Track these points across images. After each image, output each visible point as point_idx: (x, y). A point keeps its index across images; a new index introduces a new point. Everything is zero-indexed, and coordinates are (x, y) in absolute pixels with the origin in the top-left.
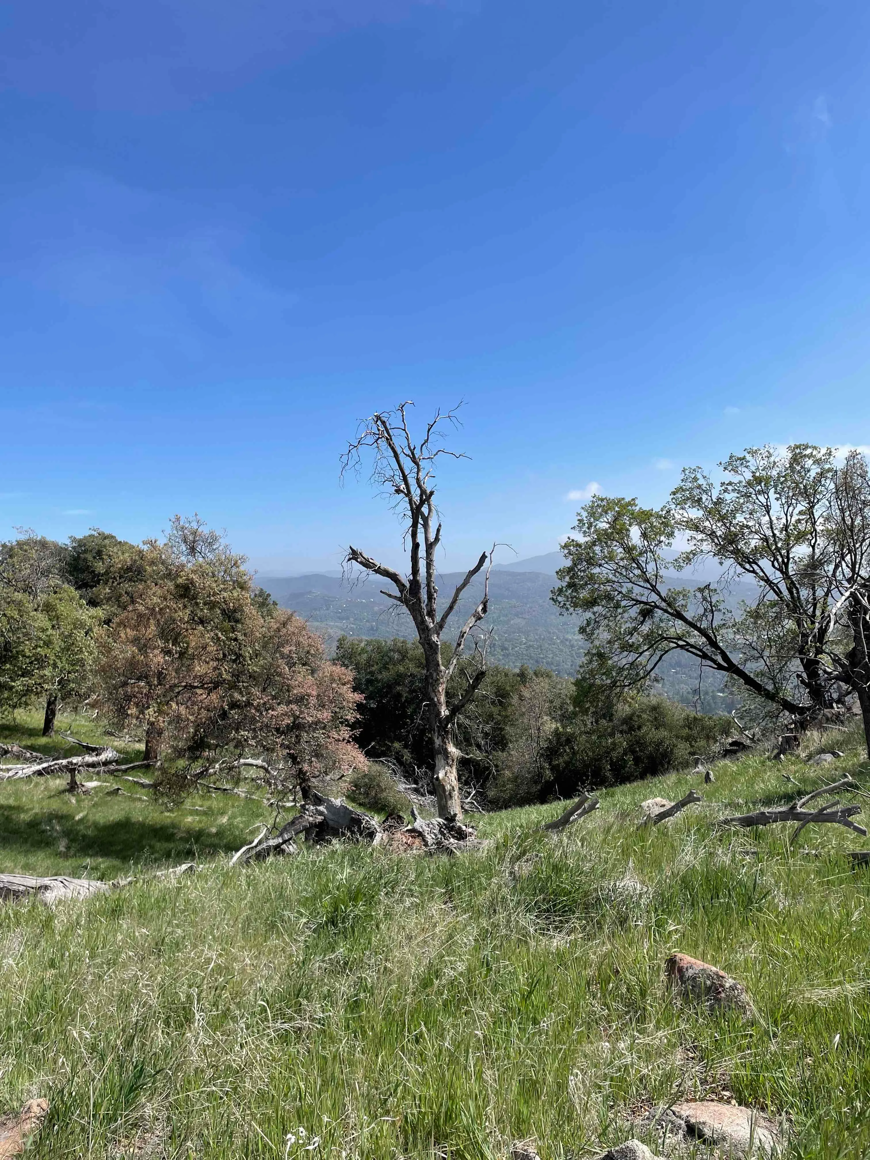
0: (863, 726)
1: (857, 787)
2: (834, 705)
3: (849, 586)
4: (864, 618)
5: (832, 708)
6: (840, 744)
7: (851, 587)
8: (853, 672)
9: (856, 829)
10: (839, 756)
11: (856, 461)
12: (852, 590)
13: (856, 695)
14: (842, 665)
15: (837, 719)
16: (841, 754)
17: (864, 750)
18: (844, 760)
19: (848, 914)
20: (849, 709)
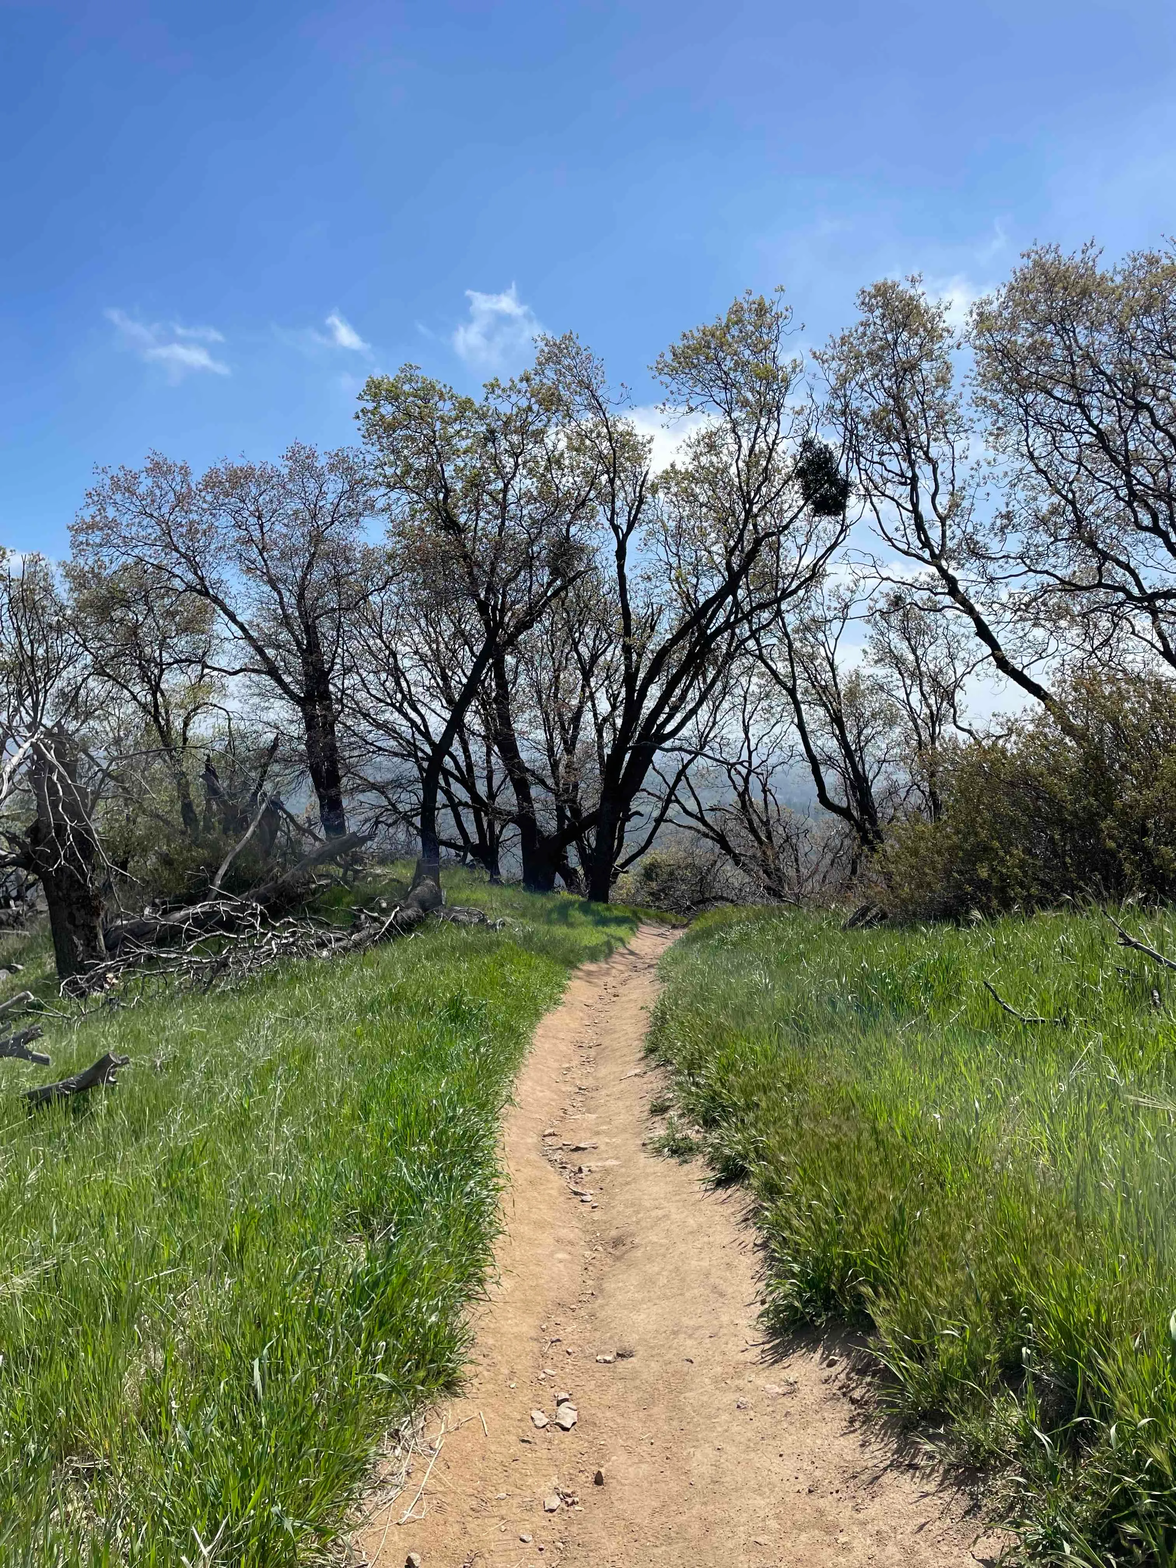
0: (49, 926)
1: (40, 1007)
2: (12, 903)
3: (28, 735)
4: (50, 779)
5: (9, 906)
6: (19, 955)
7: (32, 736)
8: (35, 852)
9: (36, 1059)
10: (17, 970)
11: (38, 569)
12: (34, 740)
13: (41, 886)
14: (22, 845)
15: (17, 921)
16: (20, 967)
17: (50, 957)
18: (24, 975)
19: (20, 1177)
20: (32, 906)
